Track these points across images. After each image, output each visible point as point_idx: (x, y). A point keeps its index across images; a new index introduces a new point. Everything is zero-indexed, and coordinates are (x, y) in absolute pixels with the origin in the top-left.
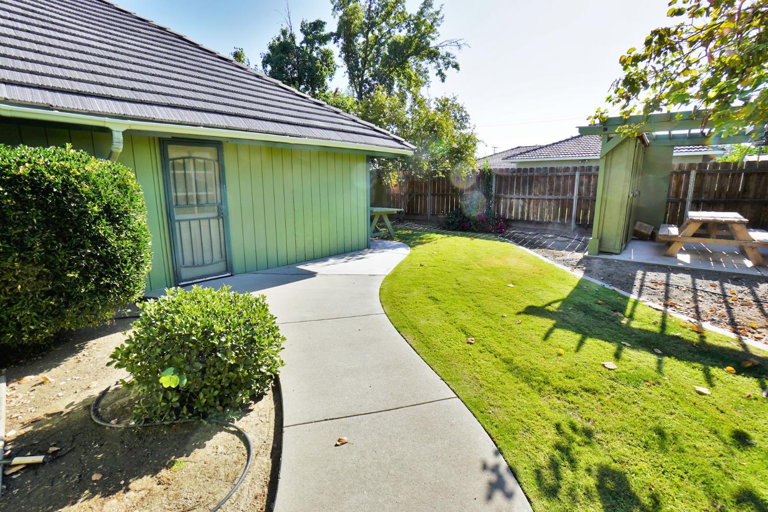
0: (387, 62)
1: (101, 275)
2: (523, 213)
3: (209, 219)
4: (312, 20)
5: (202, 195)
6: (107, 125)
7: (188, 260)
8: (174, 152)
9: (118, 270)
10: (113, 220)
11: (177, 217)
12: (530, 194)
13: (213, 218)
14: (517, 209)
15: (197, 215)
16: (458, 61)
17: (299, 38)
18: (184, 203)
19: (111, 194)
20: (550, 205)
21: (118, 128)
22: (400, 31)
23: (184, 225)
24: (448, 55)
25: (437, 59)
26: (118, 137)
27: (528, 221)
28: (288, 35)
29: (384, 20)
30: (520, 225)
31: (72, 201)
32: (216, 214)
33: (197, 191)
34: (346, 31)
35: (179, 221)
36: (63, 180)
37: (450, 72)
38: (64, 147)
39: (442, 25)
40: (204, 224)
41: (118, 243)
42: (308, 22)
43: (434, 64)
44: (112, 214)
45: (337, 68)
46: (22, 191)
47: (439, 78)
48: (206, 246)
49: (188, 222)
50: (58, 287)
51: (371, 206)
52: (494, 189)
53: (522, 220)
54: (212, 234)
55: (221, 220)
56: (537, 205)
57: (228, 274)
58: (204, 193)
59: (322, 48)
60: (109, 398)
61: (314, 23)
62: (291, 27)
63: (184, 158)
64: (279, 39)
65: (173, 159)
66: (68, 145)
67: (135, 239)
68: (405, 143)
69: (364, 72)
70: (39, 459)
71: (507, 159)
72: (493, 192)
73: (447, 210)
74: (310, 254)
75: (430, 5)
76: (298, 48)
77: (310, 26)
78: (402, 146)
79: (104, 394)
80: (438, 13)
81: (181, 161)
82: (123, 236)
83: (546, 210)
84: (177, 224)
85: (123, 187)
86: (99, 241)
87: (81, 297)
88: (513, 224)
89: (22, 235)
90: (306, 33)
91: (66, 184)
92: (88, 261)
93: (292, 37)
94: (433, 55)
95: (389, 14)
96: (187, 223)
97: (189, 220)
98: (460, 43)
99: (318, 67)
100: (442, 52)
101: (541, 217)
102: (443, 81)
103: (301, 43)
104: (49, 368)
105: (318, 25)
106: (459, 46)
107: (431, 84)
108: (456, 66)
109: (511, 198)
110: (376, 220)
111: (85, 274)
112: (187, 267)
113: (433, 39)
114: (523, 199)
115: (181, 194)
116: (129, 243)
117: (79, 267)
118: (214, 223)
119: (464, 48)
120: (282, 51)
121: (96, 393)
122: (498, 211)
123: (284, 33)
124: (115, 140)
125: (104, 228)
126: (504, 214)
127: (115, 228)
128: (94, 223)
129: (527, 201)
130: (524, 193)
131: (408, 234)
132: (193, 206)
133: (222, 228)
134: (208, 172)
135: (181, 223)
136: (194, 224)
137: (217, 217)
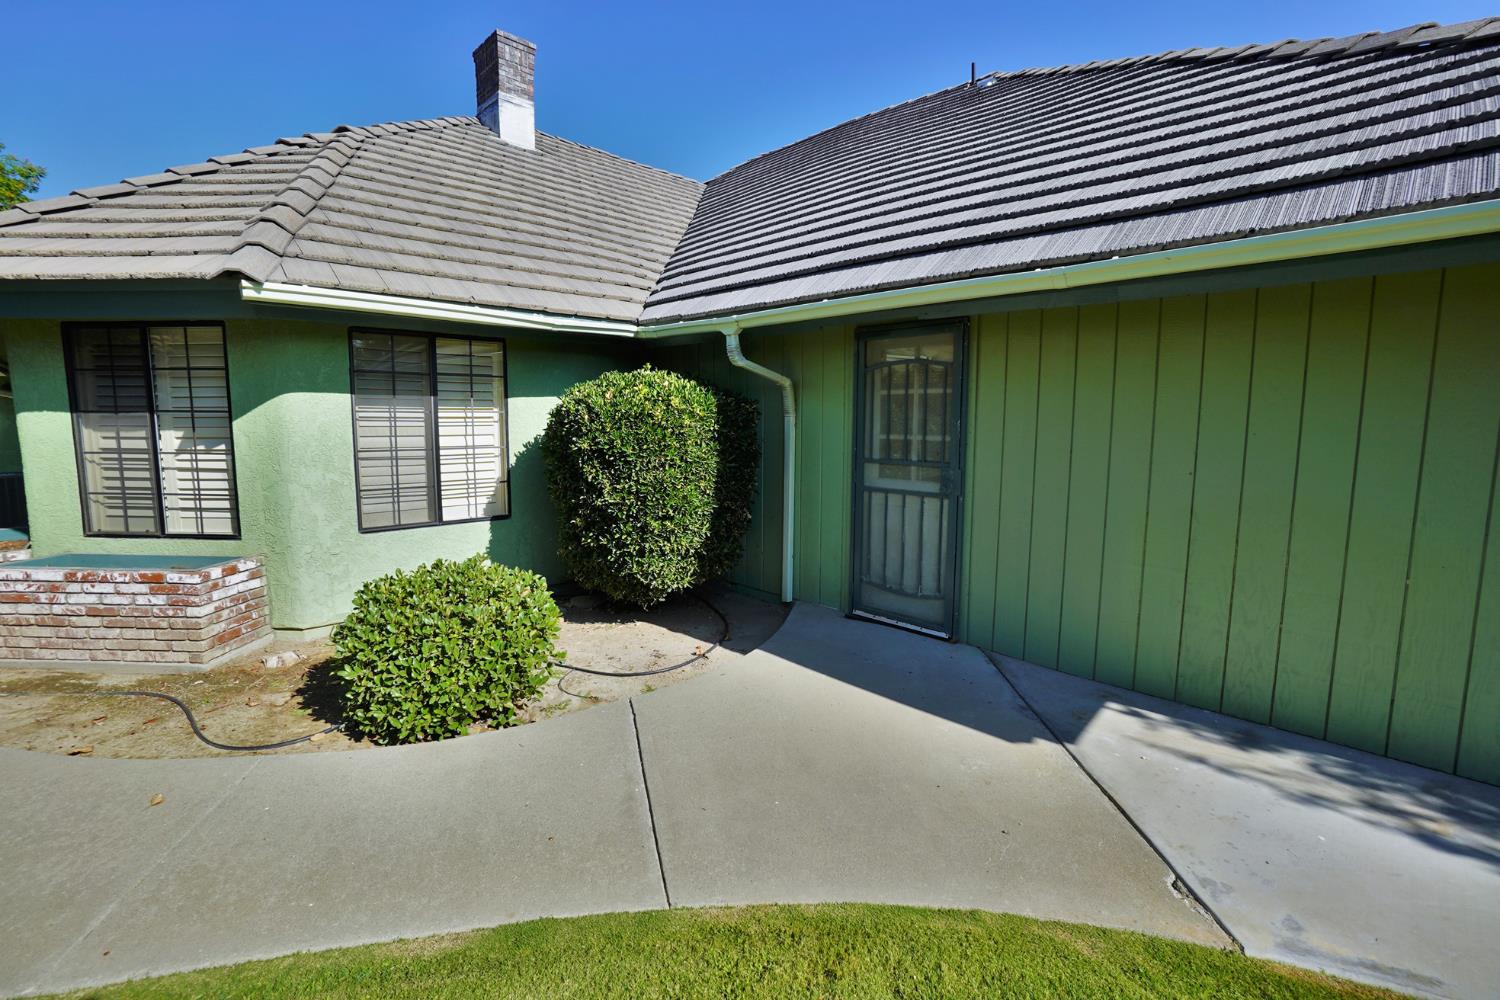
3: (922, 495)
5: (927, 443)
7: (876, 569)
9: (614, 532)
11: (869, 481)
13: (932, 495)
15: (906, 484)
21: (730, 330)
23: (877, 500)
26: (732, 342)
32: (938, 488)
33: (918, 434)
35: (871, 490)
40: (911, 504)
50: (577, 534)
54: (925, 532)
55: (948, 503)
57: (943, 635)
58: (930, 438)
63: (906, 364)
67: (639, 495)
84: (866, 494)
85: (639, 421)
87: (589, 553)
96: (883, 496)
97: (888, 492)
111: (588, 522)
112: (872, 583)
116: (628, 498)
117: (580, 515)
118: (932, 505)
124: (730, 348)
132: (907, 464)
133: (945, 524)
134: (930, 391)
135: (874, 494)
136: (894, 501)
137: (940, 496)
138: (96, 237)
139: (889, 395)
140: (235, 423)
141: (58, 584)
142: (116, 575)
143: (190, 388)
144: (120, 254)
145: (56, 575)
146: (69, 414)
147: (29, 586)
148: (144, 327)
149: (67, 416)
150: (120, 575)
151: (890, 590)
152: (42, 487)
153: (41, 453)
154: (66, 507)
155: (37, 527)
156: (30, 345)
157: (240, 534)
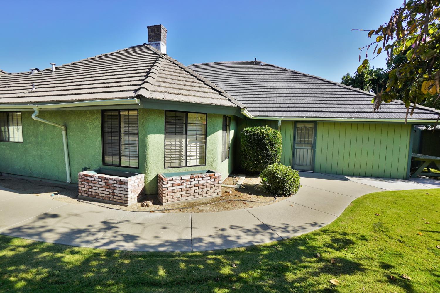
1: (266, 159)
3: (308, 149)
5: (306, 140)
6: (277, 119)
7: (298, 162)
8: (299, 125)
9: (270, 158)
10: (271, 145)
11: (296, 147)
15: (303, 147)
18: (299, 142)
19: (272, 139)
21: (280, 120)
23: (298, 150)
26: (280, 122)
31: (263, 140)
33: (305, 139)
35: (297, 148)
36: (262, 135)
38: (266, 126)
40: (306, 150)
41: (271, 151)
44: (271, 144)
48: (305, 159)
49: (303, 149)
50: (257, 159)
54: (308, 155)
55: (312, 150)
57: (312, 172)
60: (258, 185)
63: (302, 127)
65: (298, 127)
66: (267, 126)
67: (276, 151)
70: (244, 187)
79: (258, 184)
81: (300, 128)
82: (273, 149)
84: (296, 149)
85: (275, 137)
86: (267, 150)
87: (261, 163)
89: (253, 146)
91: (263, 135)
92: (264, 154)
96: (299, 149)
97: (300, 149)
104: (252, 178)
111: (263, 157)
112: (297, 165)
115: (299, 139)
116: (274, 152)
117: (262, 155)
118: (309, 151)
121: (257, 184)
124: (279, 123)
125: (268, 147)
127: (271, 147)
128: (266, 145)
132: (303, 144)
133: (312, 153)
134: (310, 132)
135: (297, 149)
136: (302, 150)
137: (311, 149)
138: (185, 90)
139: (301, 132)
140: (207, 138)
141: (188, 180)
142: (203, 175)
143: (197, 128)
144: (204, 97)
145: (188, 177)
146: (164, 135)
147: (181, 181)
148: (187, 113)
149: (163, 136)
150: (204, 175)
151: (301, 165)
152: (154, 155)
153: (155, 146)
154: (161, 161)
155: (151, 167)
156: (156, 115)
157: (206, 164)
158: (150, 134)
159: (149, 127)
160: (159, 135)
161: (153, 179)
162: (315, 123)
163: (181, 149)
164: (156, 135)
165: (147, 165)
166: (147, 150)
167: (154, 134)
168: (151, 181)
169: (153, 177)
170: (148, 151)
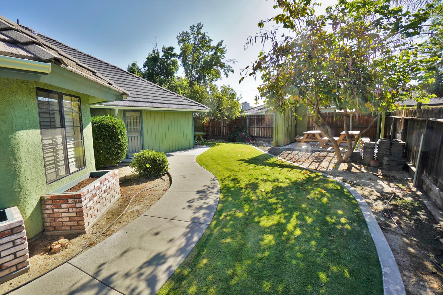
0: (202, 68)
1: (118, 150)
2: (259, 134)
4: (168, 46)
5: (135, 128)
6: (114, 108)
7: (131, 150)
8: (127, 114)
10: (122, 135)
12: (261, 125)
13: (139, 136)
14: (257, 132)
15: (134, 135)
16: (233, 69)
17: (161, 54)
18: (130, 131)
20: (269, 130)
21: (117, 109)
22: (209, 53)
24: (229, 66)
25: (224, 68)
26: (117, 111)
27: (262, 137)
28: (156, 53)
29: (201, 49)
30: (258, 139)
31: (114, 130)
32: (139, 135)
34: (184, 54)
37: (230, 73)
39: (226, 53)
40: (136, 137)
41: (122, 141)
42: (166, 47)
43: (223, 70)
45: (179, 68)
46: (105, 128)
47: (225, 76)
48: (136, 145)
51: (194, 132)
52: (247, 124)
53: (259, 137)
54: (138, 141)
55: (141, 137)
56: (264, 130)
59: (172, 59)
61: (169, 48)
62: (157, 49)
63: (130, 116)
64: (151, 55)
65: (127, 117)
68: (207, 107)
69: (192, 71)
71: (260, 109)
72: (247, 125)
73: (229, 133)
74: (171, 150)
75: (221, 45)
76: (161, 59)
77: (167, 49)
78: (205, 109)
80: (224, 48)
81: (129, 117)
82: (123, 139)
83: (268, 132)
86: (119, 140)
88: (256, 139)
90: (164, 52)
93: (158, 54)
94: (222, 66)
95: (203, 46)
97: (131, 137)
98: (234, 61)
99: (171, 68)
100: (226, 65)
101: (266, 135)
102: (227, 77)
103: (162, 57)
105: (171, 49)
106: (233, 62)
107: (222, 78)
108: (233, 71)
109: (254, 128)
110: (197, 138)
111: (115, 149)
112: (130, 152)
113: (222, 59)
114: (259, 128)
115: (129, 128)
116: (124, 141)
118: (139, 137)
119: (236, 63)
120: (153, 61)
122: (250, 133)
123: (154, 51)
126: (252, 133)
128: (118, 135)
129: (261, 128)
130: (259, 125)
131: (210, 143)
132: (133, 132)
133: (141, 139)
134: (137, 120)
135: (129, 138)
139: (130, 121)
141: (99, 186)
142: (108, 177)
145: (99, 183)
146: (40, 130)
147: (95, 191)
151: (134, 152)
152: (31, 167)
153: (30, 150)
154: (41, 174)
155: (30, 188)
156: (25, 96)
157: (86, 166)
158: (20, 130)
159: (15, 116)
160: (33, 130)
161: (36, 209)
162: (140, 111)
163: (55, 151)
164: (29, 130)
165: (20, 188)
166: (16, 160)
167: (26, 129)
168: (32, 213)
169: (35, 205)
170: (20, 161)
